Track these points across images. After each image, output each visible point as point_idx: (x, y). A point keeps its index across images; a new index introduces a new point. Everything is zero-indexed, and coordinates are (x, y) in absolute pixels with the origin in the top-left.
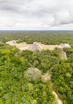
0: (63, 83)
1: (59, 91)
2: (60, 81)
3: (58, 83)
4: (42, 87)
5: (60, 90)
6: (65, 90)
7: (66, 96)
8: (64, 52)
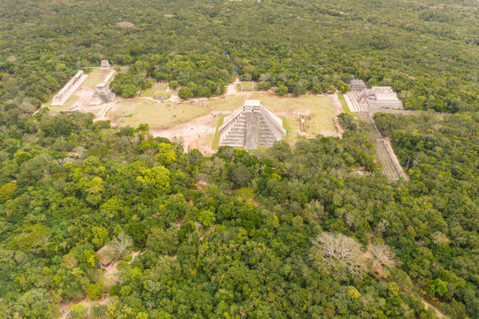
0: (438, 267)
1: (437, 295)
2: (427, 262)
3: (423, 269)
4: (387, 290)
5: (439, 290)
6: (453, 286)
7: (464, 303)
8: (384, 136)
